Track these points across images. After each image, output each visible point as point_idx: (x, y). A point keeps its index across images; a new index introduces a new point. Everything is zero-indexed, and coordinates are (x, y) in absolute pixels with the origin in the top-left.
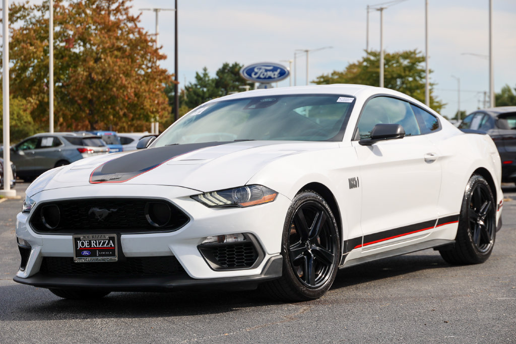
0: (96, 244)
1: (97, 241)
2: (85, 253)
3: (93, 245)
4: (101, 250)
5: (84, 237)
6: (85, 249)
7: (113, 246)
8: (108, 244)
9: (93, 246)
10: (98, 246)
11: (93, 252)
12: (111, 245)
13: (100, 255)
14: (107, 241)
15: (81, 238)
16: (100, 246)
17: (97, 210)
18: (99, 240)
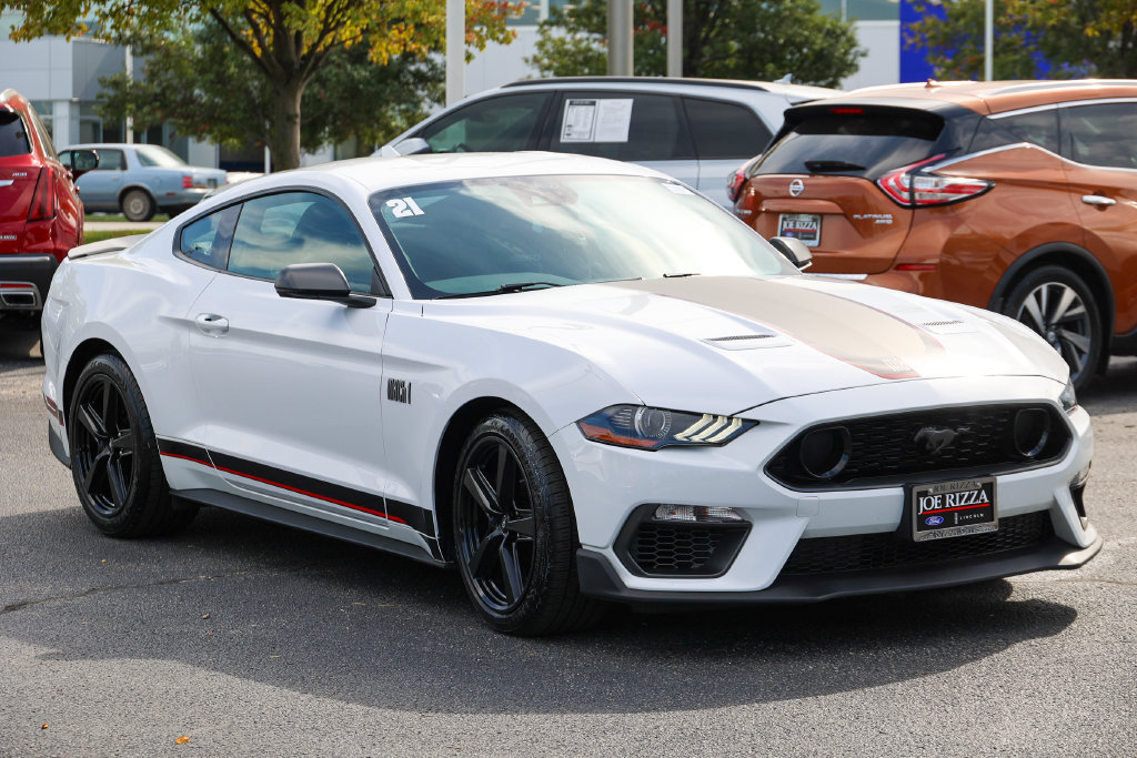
0: (954, 501)
1: (957, 495)
2: (934, 521)
3: (949, 502)
4: (963, 511)
5: (936, 489)
6: (934, 513)
7: (986, 501)
8: (977, 498)
9: (948, 506)
10: (958, 504)
11: (947, 516)
12: (983, 500)
13: (961, 523)
14: (976, 492)
15: (931, 490)
16: (962, 504)
17: (933, 431)
18: (960, 493)
